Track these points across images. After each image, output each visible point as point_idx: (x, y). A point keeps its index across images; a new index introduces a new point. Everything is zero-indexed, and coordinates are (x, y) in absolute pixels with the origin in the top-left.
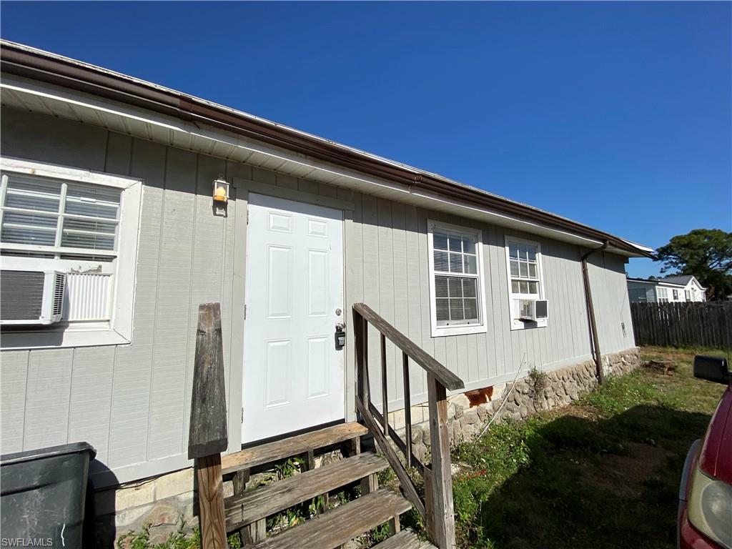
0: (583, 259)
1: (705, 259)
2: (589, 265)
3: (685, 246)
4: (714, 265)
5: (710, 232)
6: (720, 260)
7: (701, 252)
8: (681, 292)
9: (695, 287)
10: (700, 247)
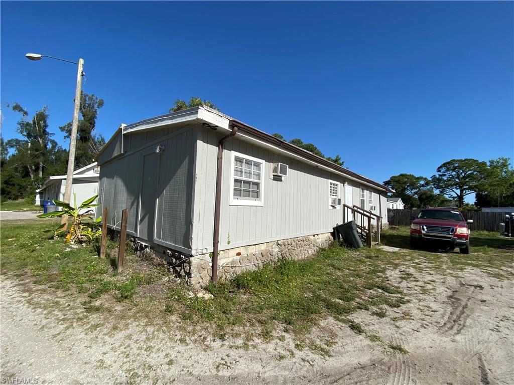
0: (379, 194)
1: (405, 189)
2: (381, 196)
3: (397, 182)
4: (408, 192)
5: (408, 175)
6: (412, 190)
7: (403, 185)
8: (395, 205)
9: (401, 204)
10: (403, 183)
